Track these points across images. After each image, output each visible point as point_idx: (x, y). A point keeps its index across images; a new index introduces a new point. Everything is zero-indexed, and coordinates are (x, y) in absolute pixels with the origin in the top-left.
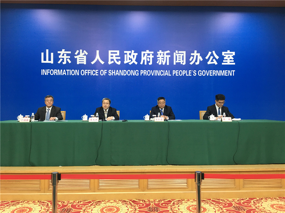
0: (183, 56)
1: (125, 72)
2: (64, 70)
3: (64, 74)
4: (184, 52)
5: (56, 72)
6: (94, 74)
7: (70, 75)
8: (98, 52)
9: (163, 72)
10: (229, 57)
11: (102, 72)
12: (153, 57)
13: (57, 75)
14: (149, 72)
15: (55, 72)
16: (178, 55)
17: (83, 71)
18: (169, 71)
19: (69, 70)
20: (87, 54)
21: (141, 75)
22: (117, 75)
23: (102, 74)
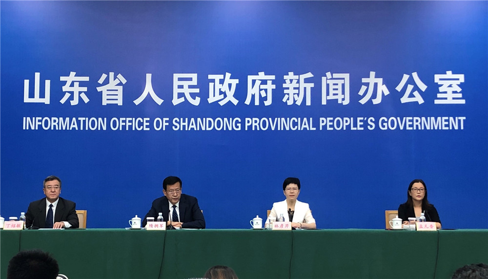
0: (343, 85)
1: (210, 122)
2: (74, 119)
3: (74, 126)
4: (347, 76)
5: (56, 124)
6: (139, 127)
7: (87, 129)
8: (149, 77)
9: (296, 121)
10: (450, 86)
11: (158, 121)
12: (274, 87)
13: (57, 129)
14: (264, 122)
15: (53, 124)
16: (331, 82)
18: (311, 119)
19: (84, 119)
20: (124, 81)
21: (246, 129)
22: (192, 129)
23: (158, 126)
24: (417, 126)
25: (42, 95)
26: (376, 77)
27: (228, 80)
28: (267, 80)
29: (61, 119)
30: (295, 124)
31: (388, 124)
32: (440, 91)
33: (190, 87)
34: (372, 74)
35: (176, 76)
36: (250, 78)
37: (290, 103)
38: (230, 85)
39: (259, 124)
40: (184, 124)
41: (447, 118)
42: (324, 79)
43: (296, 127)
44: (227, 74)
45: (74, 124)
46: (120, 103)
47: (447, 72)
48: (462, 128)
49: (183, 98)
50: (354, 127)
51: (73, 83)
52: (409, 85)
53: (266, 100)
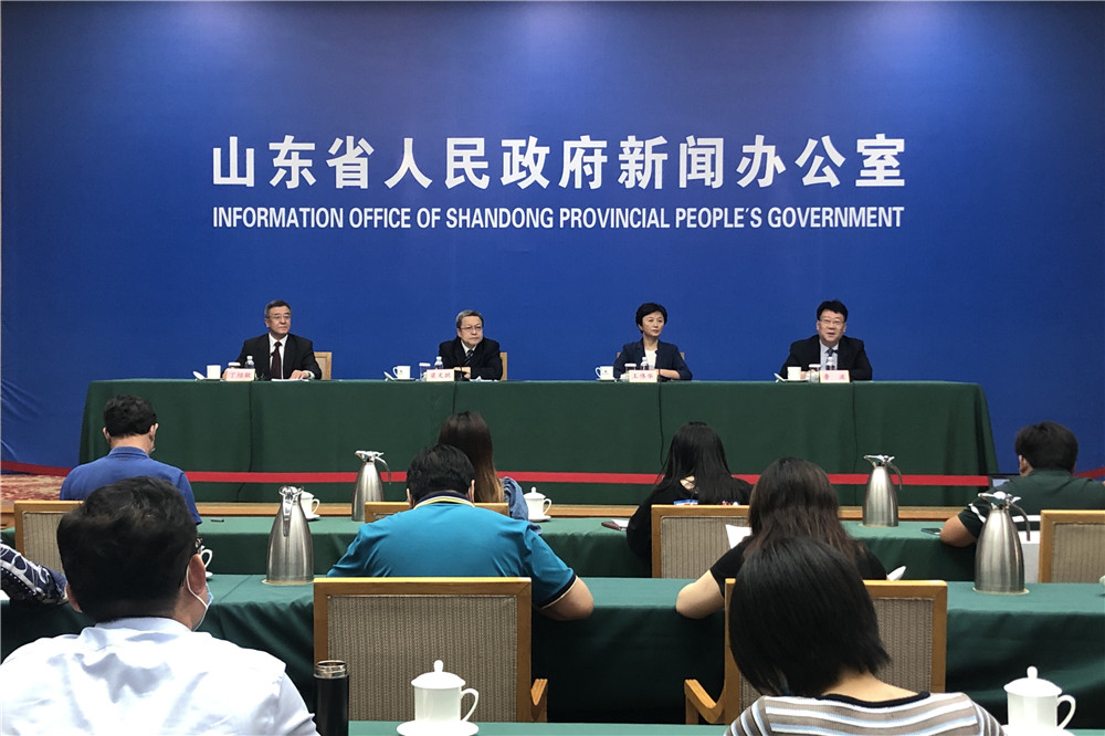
0: (713, 157)
1: (504, 214)
2: (293, 210)
4: (719, 142)
8: (408, 143)
10: (882, 158)
11: (424, 214)
12: (605, 159)
14: (590, 214)
15: (260, 218)
17: (356, 214)
20: (370, 150)
23: (424, 221)
24: (827, 221)
25: (242, 173)
26: (765, 144)
27: (532, 148)
28: (593, 149)
29: (272, 210)
30: (637, 218)
31: (783, 218)
32: (866, 166)
33: (474, 159)
34: (760, 139)
35: (451, 142)
36: (568, 145)
37: (630, 184)
38: (536, 157)
39: (582, 218)
40: (464, 218)
41: (875, 209)
42: (683, 147)
43: (639, 223)
44: (531, 138)
45: (293, 218)
46: (364, 184)
47: (878, 136)
48: (898, 224)
49: (462, 177)
50: (729, 222)
51: (290, 152)
52: (816, 157)
53: (593, 180)
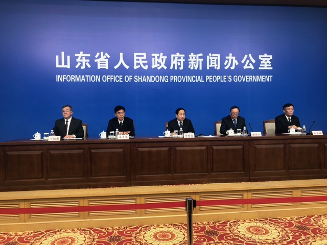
1: (153, 77)
2: (83, 76)
3: (83, 80)
4: (219, 55)
5: (73, 78)
6: (117, 80)
7: (90, 81)
8: (121, 54)
9: (195, 77)
10: (266, 61)
13: (74, 81)
14: (180, 78)
16: (211, 58)
18: (202, 76)
19: (88, 76)
20: (109, 57)
21: (171, 81)
22: (144, 81)
23: (127, 80)
24: (251, 80)
25: (66, 64)
28: (180, 57)
29: (76, 76)
31: (237, 79)
32: (261, 63)
33: (143, 60)
34: (231, 54)
35: (135, 54)
37: (192, 68)
39: (177, 79)
40: (140, 79)
41: (264, 76)
42: (208, 57)
43: (195, 80)
44: (161, 53)
46: (107, 68)
47: (265, 54)
48: (271, 81)
49: (139, 66)
50: (222, 80)
51: (82, 57)
52: (247, 60)
53: (180, 67)
